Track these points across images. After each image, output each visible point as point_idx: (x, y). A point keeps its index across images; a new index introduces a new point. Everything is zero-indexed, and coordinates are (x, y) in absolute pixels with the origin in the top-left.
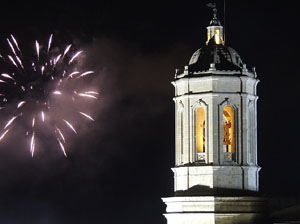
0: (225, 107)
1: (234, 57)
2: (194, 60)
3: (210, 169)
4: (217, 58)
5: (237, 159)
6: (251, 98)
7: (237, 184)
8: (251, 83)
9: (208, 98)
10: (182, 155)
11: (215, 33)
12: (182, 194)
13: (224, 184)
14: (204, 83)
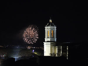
0: (52, 31)
1: (53, 24)
2: (48, 24)
3: (50, 39)
4: (51, 24)
5: (53, 37)
6: (55, 29)
7: (53, 41)
8: (55, 27)
9: (50, 29)
10: (46, 37)
11: (51, 21)
12: (46, 42)
13: (52, 41)
14: (49, 27)
